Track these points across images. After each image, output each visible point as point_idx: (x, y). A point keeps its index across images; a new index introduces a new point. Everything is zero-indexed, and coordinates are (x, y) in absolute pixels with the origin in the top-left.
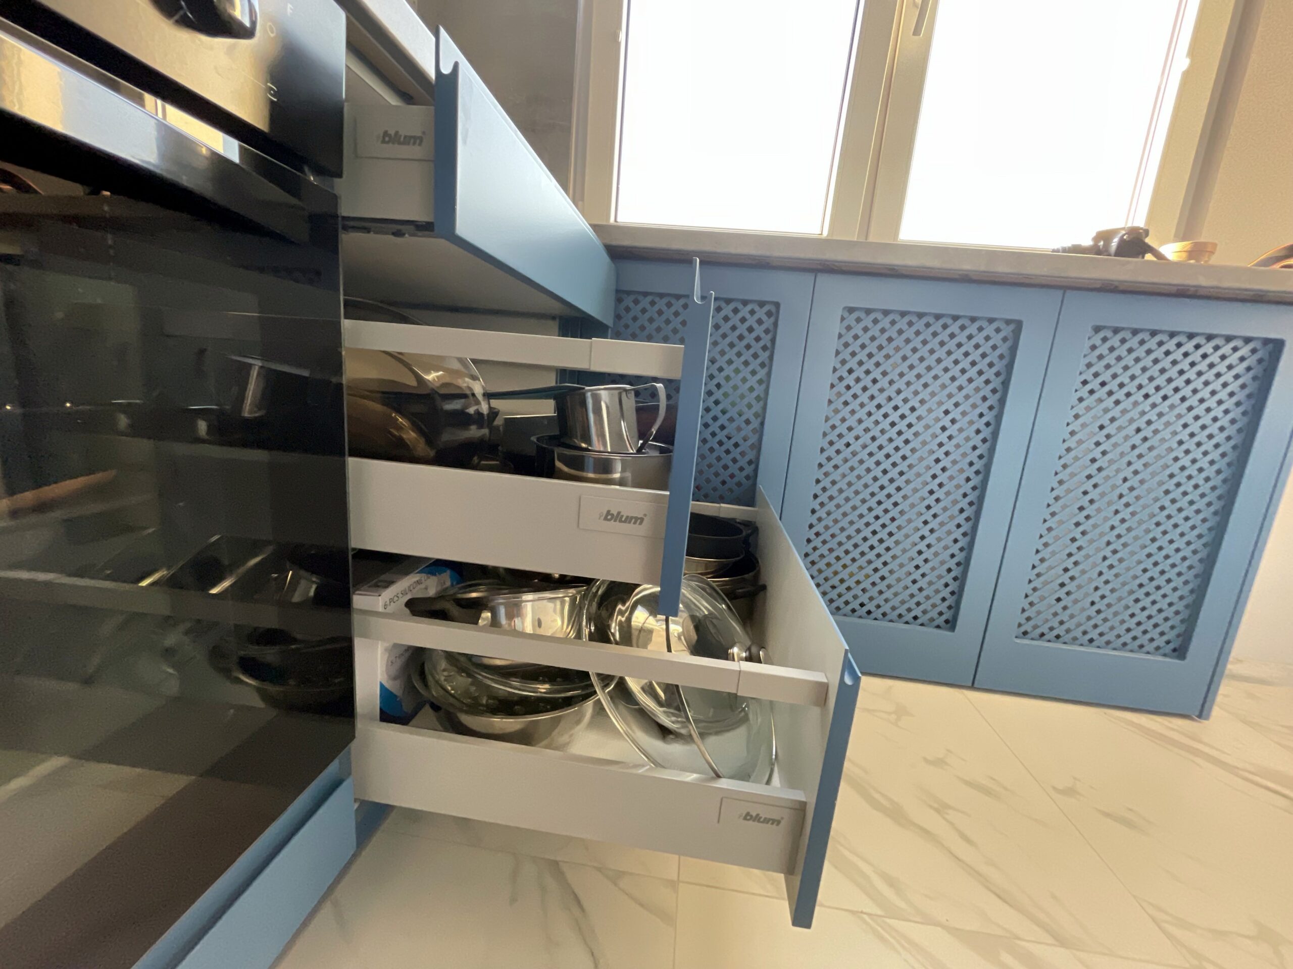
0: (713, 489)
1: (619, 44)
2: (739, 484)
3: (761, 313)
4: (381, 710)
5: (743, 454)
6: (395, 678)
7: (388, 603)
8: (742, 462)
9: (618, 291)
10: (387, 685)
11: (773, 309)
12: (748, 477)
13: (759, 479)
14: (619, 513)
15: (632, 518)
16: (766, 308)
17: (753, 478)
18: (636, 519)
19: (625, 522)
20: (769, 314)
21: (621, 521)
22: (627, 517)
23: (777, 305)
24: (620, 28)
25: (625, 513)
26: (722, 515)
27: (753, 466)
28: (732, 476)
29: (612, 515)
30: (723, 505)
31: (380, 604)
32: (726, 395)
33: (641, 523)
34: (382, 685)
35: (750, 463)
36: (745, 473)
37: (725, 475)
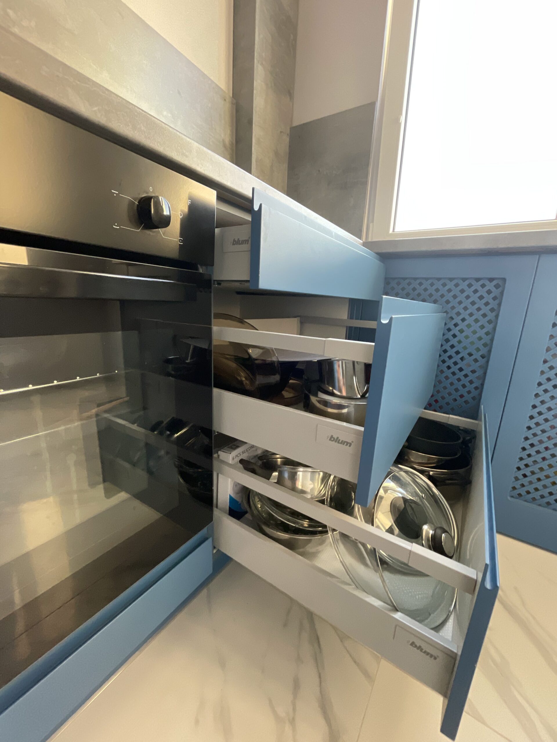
0: (446, 403)
1: (400, 124)
2: (466, 402)
3: (490, 286)
4: (230, 508)
5: (471, 382)
6: (237, 493)
7: (235, 457)
8: (470, 387)
9: (386, 279)
10: (232, 496)
11: (500, 283)
12: (474, 398)
13: (482, 400)
14: (338, 438)
15: (345, 442)
16: (495, 283)
17: (478, 400)
18: (347, 443)
19: (341, 443)
20: (497, 286)
21: (338, 443)
22: (342, 441)
23: (504, 280)
24: (401, 114)
25: (341, 439)
26: (450, 422)
27: (478, 391)
28: (462, 396)
29: (334, 438)
30: (451, 416)
31: (231, 458)
32: (460, 342)
33: (350, 446)
34: (230, 496)
35: (476, 388)
36: (472, 395)
37: (456, 395)
